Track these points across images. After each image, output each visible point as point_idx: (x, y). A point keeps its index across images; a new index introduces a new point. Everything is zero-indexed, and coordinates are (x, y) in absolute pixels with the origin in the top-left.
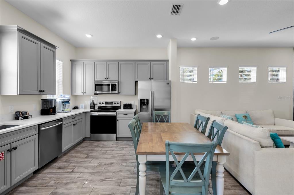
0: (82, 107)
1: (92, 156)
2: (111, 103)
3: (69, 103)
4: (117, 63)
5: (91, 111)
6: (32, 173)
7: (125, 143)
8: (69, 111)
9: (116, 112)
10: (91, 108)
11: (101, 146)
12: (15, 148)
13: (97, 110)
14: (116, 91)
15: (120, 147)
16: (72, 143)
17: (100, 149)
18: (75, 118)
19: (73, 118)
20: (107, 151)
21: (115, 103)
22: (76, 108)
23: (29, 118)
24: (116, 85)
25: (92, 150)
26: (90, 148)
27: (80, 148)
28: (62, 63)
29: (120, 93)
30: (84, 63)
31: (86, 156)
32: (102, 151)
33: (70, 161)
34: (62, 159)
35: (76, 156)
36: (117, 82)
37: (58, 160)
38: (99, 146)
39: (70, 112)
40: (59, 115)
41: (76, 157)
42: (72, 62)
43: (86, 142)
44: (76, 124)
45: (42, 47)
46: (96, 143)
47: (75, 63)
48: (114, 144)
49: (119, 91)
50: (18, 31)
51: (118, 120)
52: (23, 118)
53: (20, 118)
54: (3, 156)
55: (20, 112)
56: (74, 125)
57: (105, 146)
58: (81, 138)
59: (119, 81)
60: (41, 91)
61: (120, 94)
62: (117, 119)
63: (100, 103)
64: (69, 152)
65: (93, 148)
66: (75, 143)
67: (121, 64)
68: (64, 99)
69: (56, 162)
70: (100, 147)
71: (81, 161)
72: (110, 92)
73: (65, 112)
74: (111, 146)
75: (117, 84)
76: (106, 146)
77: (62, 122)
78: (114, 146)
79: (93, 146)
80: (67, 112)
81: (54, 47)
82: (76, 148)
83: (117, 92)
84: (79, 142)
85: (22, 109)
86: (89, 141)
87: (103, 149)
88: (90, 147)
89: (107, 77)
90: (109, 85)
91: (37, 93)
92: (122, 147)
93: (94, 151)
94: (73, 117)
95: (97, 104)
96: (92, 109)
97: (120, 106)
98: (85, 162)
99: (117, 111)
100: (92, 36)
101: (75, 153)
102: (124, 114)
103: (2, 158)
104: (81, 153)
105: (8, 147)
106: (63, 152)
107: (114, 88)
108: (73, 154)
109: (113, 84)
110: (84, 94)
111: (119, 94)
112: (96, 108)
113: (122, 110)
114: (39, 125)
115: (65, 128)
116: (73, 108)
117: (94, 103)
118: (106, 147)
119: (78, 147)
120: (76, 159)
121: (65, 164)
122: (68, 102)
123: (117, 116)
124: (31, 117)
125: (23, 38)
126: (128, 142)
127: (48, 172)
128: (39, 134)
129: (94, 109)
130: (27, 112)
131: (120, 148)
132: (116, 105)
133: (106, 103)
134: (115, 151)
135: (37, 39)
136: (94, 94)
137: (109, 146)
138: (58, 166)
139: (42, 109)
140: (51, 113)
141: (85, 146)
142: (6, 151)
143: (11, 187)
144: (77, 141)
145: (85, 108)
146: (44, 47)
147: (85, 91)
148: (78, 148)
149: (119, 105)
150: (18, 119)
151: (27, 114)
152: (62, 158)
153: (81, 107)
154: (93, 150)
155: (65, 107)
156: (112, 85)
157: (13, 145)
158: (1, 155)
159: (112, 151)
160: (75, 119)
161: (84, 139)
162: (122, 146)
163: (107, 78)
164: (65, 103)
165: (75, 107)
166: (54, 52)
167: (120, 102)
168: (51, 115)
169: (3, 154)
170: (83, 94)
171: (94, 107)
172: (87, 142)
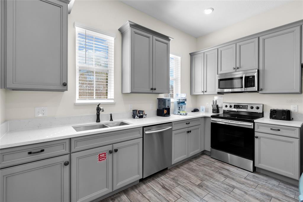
0: (203, 110)
1: (207, 186)
2: (245, 107)
3: (185, 104)
4: (257, 39)
5: (212, 117)
6: (137, 181)
7: (274, 185)
8: (184, 114)
9: (254, 123)
10: (213, 112)
11: (225, 172)
12: (116, 151)
13: (222, 116)
14: (254, 86)
15: (262, 190)
16: (186, 156)
17: (223, 179)
18: (189, 123)
19: (187, 124)
20: (234, 187)
21: (252, 108)
22: (196, 110)
23: (144, 117)
24: (254, 77)
25: (209, 174)
26: (207, 169)
27: (195, 164)
28: (179, 58)
29: (261, 90)
30: (204, 53)
31: (199, 182)
32: (224, 184)
33: (178, 180)
34: (171, 173)
35: (186, 176)
36: (257, 71)
37: (167, 173)
38: (222, 171)
39: (186, 114)
40: (173, 117)
41: (187, 178)
42: (192, 55)
43: (205, 156)
44: (190, 132)
45: (154, 40)
46: (218, 164)
47: (195, 56)
48: (248, 178)
49: (261, 87)
50: (130, 27)
51: (257, 137)
52: (138, 117)
53: (136, 116)
54: (105, 156)
55: (136, 111)
56: (188, 132)
57: (231, 176)
58: (198, 151)
59: (261, 68)
60: (152, 89)
61: (263, 92)
62: (256, 134)
63: (226, 106)
64: (182, 166)
65: (212, 172)
66: (189, 156)
67: (264, 40)
68: (179, 99)
69: (165, 174)
70: (222, 174)
71: (190, 190)
72: (243, 90)
73: (181, 114)
74: (243, 180)
75: (256, 75)
76: (234, 177)
77: (172, 127)
78: (249, 182)
79: (213, 168)
80: (182, 114)
81: (167, 38)
82: (191, 163)
83: (255, 88)
84: (195, 155)
85: (139, 108)
86: (208, 158)
87: (228, 181)
88: (208, 167)
89: (238, 66)
90: (242, 78)
91: (149, 91)
92: (266, 192)
93: (212, 178)
94: (188, 122)
95: (222, 106)
96: (215, 113)
97: (263, 113)
98: (195, 194)
99: (255, 121)
100: (213, 9)
101: (188, 170)
102: (271, 129)
103: (104, 158)
104: (194, 174)
105: (110, 148)
106: (173, 165)
107: (249, 81)
108: (184, 170)
109: (248, 75)
110: (205, 93)
111: (260, 92)
112: (221, 113)
113: (266, 120)
114: (143, 127)
115: (175, 134)
116: (193, 110)
117: (217, 106)
118: (233, 179)
119: (194, 162)
120: (185, 181)
121: (172, 183)
122: (184, 102)
123: (256, 130)
124: (145, 117)
125: (136, 33)
126: (282, 185)
127: (152, 186)
128: (143, 137)
129: (218, 113)
130: (143, 111)
131: (262, 194)
132: (254, 110)
133: (237, 106)
134: (249, 195)
135: (149, 32)
136: (216, 93)
137: (240, 179)
138: (163, 182)
139: (157, 109)
140: (165, 114)
141: (202, 163)
142: (108, 152)
143: (113, 192)
144: (192, 154)
145: (207, 111)
146: (157, 40)
147: (205, 90)
148: (193, 164)
149: (260, 111)
150: (135, 118)
151: (143, 113)
152: (171, 171)
153: (201, 110)
154: (211, 176)
155: (181, 109)
156: (246, 77)
157: (116, 146)
158: (104, 155)
159: (243, 193)
160: (190, 125)
161: (204, 153)
162: (266, 189)
163: (238, 68)
164: (181, 103)
165: (194, 110)
166: (167, 44)
167: (263, 105)
168: (164, 116)
169: (105, 154)
170: (202, 93)
171: (218, 111)
172: (205, 159)
